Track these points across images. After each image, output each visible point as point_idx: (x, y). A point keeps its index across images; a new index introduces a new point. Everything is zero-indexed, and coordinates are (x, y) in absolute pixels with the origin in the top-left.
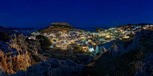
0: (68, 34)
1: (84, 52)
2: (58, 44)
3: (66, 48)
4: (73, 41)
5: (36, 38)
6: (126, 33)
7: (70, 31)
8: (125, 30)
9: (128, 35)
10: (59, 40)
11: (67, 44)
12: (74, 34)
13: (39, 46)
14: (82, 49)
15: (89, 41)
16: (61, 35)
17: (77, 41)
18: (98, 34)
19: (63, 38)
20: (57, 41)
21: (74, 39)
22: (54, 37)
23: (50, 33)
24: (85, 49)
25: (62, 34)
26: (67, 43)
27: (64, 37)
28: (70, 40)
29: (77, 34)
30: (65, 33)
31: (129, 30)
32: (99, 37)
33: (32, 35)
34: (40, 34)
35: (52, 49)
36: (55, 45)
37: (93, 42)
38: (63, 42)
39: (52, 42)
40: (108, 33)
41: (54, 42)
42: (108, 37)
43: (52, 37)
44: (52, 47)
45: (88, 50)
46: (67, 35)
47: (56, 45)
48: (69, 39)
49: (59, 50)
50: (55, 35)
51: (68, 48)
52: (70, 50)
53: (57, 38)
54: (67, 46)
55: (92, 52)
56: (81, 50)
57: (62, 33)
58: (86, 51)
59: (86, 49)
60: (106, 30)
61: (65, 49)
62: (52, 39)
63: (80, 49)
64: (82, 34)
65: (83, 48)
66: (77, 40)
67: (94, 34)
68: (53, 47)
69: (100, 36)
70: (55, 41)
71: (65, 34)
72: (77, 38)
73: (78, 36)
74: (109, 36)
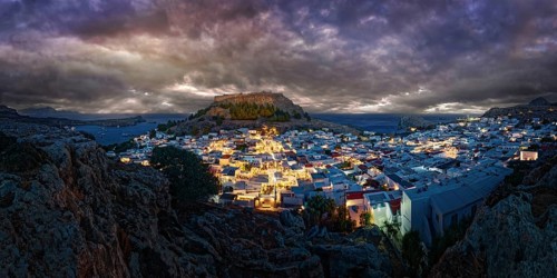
0: (283, 143)
1: (351, 224)
2: (242, 185)
3: (276, 205)
4: (303, 173)
5: (152, 160)
6: (523, 138)
7: (292, 129)
8: (518, 127)
9: (532, 148)
10: (248, 168)
11: (280, 186)
12: (310, 142)
13: (166, 197)
14: (343, 210)
15: (373, 171)
16: (258, 147)
17: (321, 175)
18: (409, 143)
19: (266, 157)
20: (237, 172)
21: (311, 166)
22: (227, 156)
23: (211, 137)
24: (355, 208)
25: (259, 141)
26: (283, 183)
27: (267, 154)
28: (293, 168)
29: (322, 142)
30: (274, 138)
31: (538, 128)
32: (413, 155)
33: (134, 146)
34: (169, 140)
35: (214, 206)
36: (231, 189)
37: (388, 179)
38: (264, 179)
39: (217, 179)
40: (451, 140)
41: (225, 179)
42: (451, 154)
43: (219, 155)
44: (217, 199)
45: (366, 216)
46: (281, 147)
47: (235, 192)
48: (291, 163)
49: (248, 212)
50: (230, 146)
51: (287, 206)
52: (295, 213)
53: (240, 159)
54: (282, 195)
55: (385, 230)
56: (340, 214)
57: (258, 137)
58: (358, 225)
59: (360, 212)
60: (441, 128)
61: (272, 209)
62: (217, 162)
63: (336, 212)
64: (344, 142)
65: (349, 203)
66: (324, 167)
67: (392, 141)
68: (223, 201)
69: (417, 151)
70: (231, 172)
71: (273, 144)
72: (323, 158)
73: (328, 152)
74: (456, 151)
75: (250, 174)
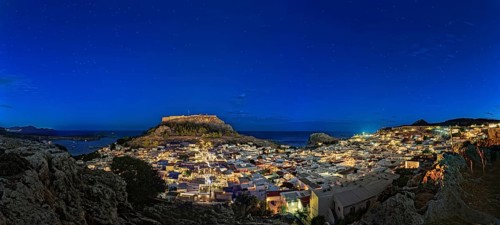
0: (217, 154)
1: (269, 212)
2: (183, 186)
3: (211, 200)
4: (232, 176)
5: (113, 167)
6: (408, 151)
7: (224, 144)
8: (404, 141)
9: (415, 159)
10: (189, 173)
11: (214, 187)
12: (238, 154)
13: (124, 194)
14: (264, 204)
15: (288, 176)
16: (196, 157)
17: (248, 178)
18: (317, 154)
19: (203, 165)
20: (180, 176)
21: (238, 172)
22: (172, 164)
23: (159, 149)
24: (273, 203)
25: (197, 153)
26: (216, 184)
27: (204, 163)
28: (224, 173)
29: (247, 153)
30: (209, 150)
31: (419, 143)
32: (320, 164)
33: (98, 156)
34: (126, 151)
35: (165, 202)
36: (175, 189)
37: (300, 182)
38: (202, 181)
39: (164, 181)
40: (350, 152)
41: (170, 181)
42: (350, 163)
43: (165, 163)
44: (164, 195)
45: (283, 208)
46: (214, 157)
47: (178, 191)
48: (222, 170)
49: (188, 205)
50: (175, 156)
51: (219, 200)
52: (226, 206)
53: (182, 166)
54: (216, 193)
55: (297, 215)
56: (262, 207)
57: (197, 150)
58: (276, 212)
59: (278, 205)
60: (342, 143)
61: (207, 202)
62: (164, 169)
63: (258, 205)
64: (265, 153)
65: (268, 199)
66: (249, 173)
67: (303, 153)
68: (169, 198)
69: (323, 160)
70: (174, 175)
71: (209, 155)
72: (248, 166)
73: (252, 162)
74: (354, 161)
75: (191, 177)
